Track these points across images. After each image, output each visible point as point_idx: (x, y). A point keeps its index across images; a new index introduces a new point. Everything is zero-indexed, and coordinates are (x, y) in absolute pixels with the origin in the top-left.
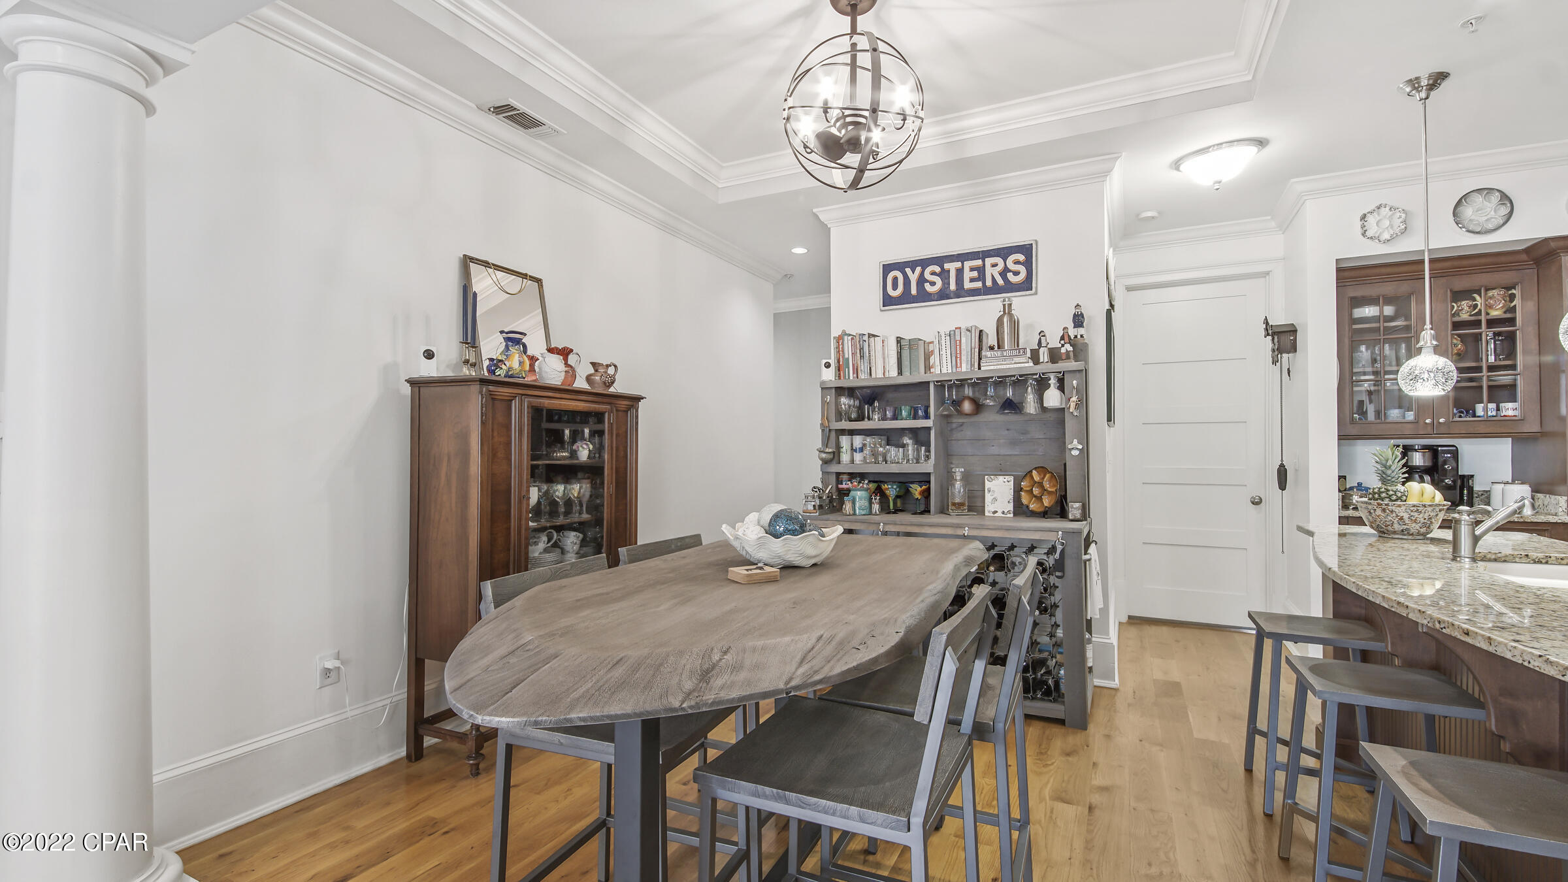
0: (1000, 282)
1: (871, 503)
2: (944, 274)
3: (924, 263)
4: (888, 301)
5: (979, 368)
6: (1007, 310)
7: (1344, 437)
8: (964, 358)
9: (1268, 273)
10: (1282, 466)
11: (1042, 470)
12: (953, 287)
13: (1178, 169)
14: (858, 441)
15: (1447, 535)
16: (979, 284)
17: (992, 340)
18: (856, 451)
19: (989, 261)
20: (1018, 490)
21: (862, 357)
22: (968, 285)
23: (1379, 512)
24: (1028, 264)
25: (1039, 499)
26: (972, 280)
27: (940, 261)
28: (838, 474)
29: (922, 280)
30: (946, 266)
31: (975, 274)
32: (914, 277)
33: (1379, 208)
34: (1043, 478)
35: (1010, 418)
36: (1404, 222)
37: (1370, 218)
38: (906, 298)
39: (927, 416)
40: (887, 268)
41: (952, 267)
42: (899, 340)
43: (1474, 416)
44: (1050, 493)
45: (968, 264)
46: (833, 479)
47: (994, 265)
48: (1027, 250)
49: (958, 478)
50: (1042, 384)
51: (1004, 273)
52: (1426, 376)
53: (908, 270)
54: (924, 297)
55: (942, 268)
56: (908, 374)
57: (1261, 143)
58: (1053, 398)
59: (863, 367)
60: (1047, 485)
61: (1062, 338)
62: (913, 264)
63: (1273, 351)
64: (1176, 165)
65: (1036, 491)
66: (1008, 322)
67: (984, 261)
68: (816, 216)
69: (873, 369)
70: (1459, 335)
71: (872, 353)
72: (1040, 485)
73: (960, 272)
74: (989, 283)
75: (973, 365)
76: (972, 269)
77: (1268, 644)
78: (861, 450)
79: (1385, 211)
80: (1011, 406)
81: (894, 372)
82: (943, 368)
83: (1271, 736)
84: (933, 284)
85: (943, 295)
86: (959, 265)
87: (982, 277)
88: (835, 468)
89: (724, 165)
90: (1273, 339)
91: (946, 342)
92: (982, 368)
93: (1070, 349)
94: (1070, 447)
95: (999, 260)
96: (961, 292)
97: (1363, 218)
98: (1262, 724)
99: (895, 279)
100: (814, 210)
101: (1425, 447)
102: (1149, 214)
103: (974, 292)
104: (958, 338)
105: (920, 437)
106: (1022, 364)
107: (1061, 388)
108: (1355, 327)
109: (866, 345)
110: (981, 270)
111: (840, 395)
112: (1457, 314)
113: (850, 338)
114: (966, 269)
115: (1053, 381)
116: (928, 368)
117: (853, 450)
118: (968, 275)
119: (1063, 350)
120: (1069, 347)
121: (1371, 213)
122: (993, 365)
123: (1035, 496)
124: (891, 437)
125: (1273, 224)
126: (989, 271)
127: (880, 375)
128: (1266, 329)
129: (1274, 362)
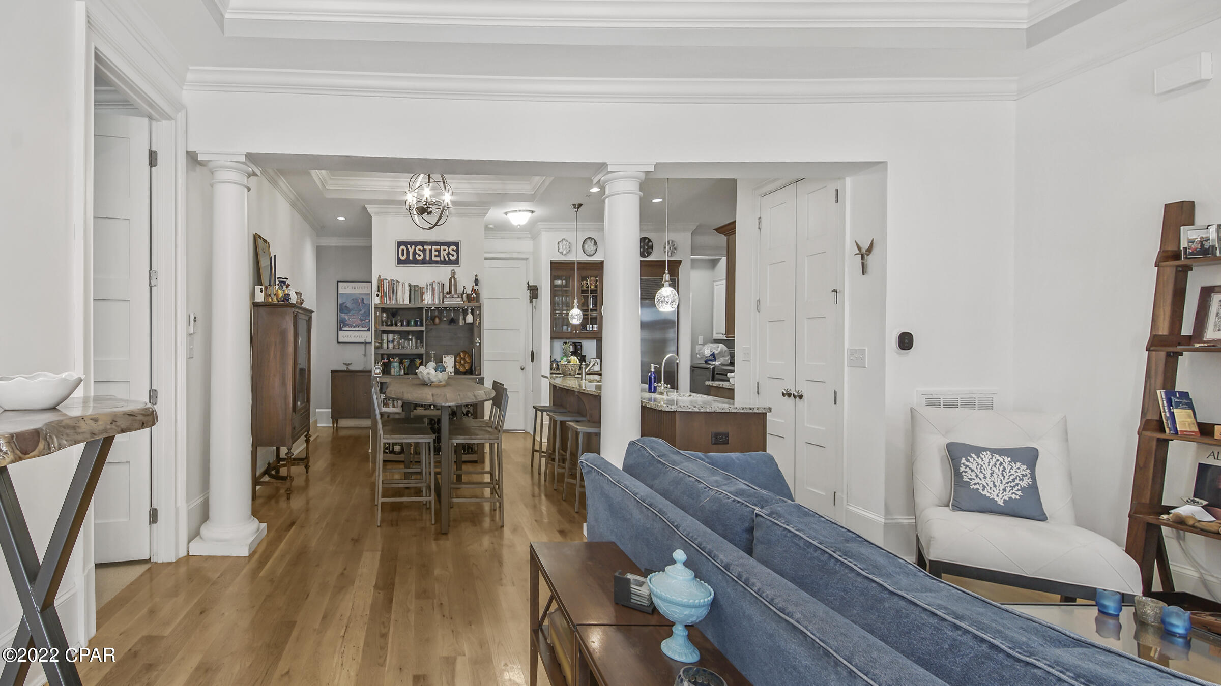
0: (447, 259)
1: (400, 369)
2: (424, 251)
3: (416, 244)
4: (400, 262)
5: (443, 303)
6: (453, 274)
7: (552, 338)
8: (436, 296)
9: (528, 258)
10: (532, 351)
11: (465, 352)
12: (428, 258)
13: (506, 215)
14: (391, 336)
15: (580, 376)
16: (438, 259)
17: (447, 289)
18: (390, 342)
19: (443, 247)
20: (455, 361)
21: (393, 292)
22: (434, 258)
23: (564, 367)
24: (457, 251)
25: (464, 366)
26: (436, 256)
27: (422, 244)
28: (382, 355)
29: (415, 253)
30: (425, 247)
31: (437, 253)
32: (411, 250)
33: (563, 240)
34: (465, 356)
35: (452, 326)
36: (569, 247)
37: (560, 244)
38: (407, 262)
39: (422, 325)
40: (400, 244)
41: (428, 248)
42: (409, 285)
43: (586, 330)
44: (468, 363)
45: (434, 248)
46: (380, 357)
47: (445, 250)
48: (457, 244)
49: (433, 356)
50: (465, 313)
51: (449, 254)
52: (575, 317)
53: (409, 246)
54: (415, 262)
55: (423, 248)
56: (413, 303)
57: (533, 212)
58: (470, 319)
59: (394, 297)
60: (467, 359)
61: (472, 291)
62: (411, 244)
63: (530, 297)
64: (506, 213)
65: (462, 362)
66: (453, 280)
67: (440, 247)
68: (365, 209)
69: (398, 299)
70: (583, 295)
71: (398, 291)
72: (464, 359)
73: (431, 251)
74: (442, 259)
75: (440, 301)
76: (436, 250)
77: (539, 413)
78: (393, 341)
79: (564, 241)
80: (453, 321)
81: (407, 302)
82: (429, 300)
83: (541, 452)
84: (419, 255)
85: (424, 262)
86: (430, 247)
87: (439, 255)
88: (381, 351)
89: (332, 178)
90: (530, 292)
91: (429, 287)
92: (445, 303)
93: (475, 296)
94: (476, 341)
95: (446, 248)
96: (431, 262)
97: (559, 243)
98: (537, 447)
99: (403, 250)
100: (366, 206)
101: (573, 343)
102: (491, 226)
103: (436, 262)
104: (434, 287)
105: (419, 336)
106: (458, 302)
107: (472, 313)
108: (555, 289)
109: (395, 285)
110: (439, 251)
111: (383, 312)
112: (582, 286)
113: (387, 281)
114: (433, 250)
115: (470, 311)
116: (422, 300)
117: (388, 342)
118: (434, 253)
119: (472, 296)
120: (474, 295)
121: (560, 242)
122: (448, 302)
123: (462, 365)
124: (404, 335)
125: (529, 236)
126: (443, 253)
127: (401, 303)
128: (528, 287)
129: (531, 302)
